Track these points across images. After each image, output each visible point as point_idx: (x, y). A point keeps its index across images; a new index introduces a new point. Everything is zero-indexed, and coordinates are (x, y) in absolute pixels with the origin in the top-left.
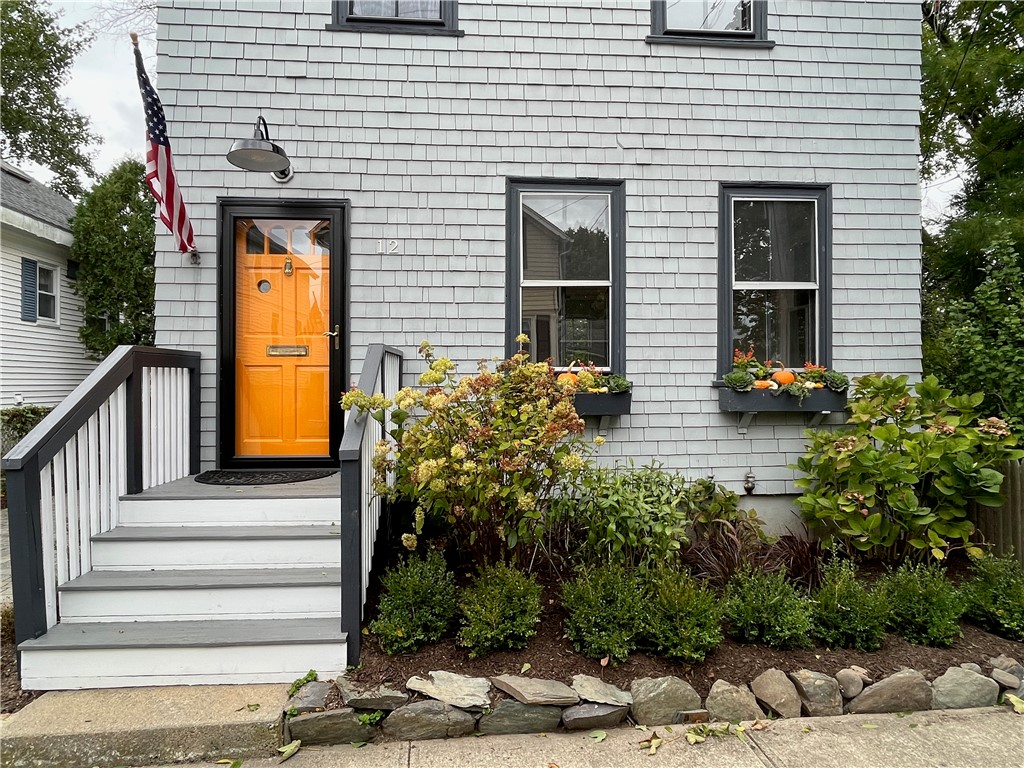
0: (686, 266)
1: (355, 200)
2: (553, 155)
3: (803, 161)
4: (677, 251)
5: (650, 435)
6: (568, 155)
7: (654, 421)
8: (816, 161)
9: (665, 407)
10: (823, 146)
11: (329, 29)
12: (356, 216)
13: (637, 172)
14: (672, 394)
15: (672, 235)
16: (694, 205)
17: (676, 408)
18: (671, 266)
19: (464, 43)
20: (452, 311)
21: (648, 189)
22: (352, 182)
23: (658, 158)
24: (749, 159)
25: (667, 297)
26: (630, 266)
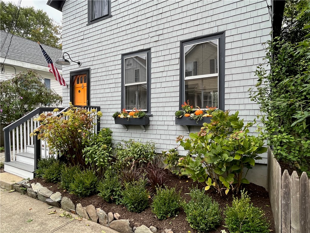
0: (169, 73)
1: (92, 68)
2: (132, 45)
3: (212, 24)
4: (166, 69)
5: (158, 132)
6: (136, 44)
7: (160, 127)
8: (218, 23)
9: (162, 123)
10: (221, 16)
11: (87, 25)
12: (92, 72)
13: (155, 44)
14: (165, 119)
15: (165, 63)
16: (172, 51)
17: (166, 123)
18: (165, 74)
19: (113, 18)
20: (110, 95)
21: (158, 49)
22: (91, 63)
23: (161, 38)
24: (191, 30)
25: (164, 85)
26: (152, 76)
